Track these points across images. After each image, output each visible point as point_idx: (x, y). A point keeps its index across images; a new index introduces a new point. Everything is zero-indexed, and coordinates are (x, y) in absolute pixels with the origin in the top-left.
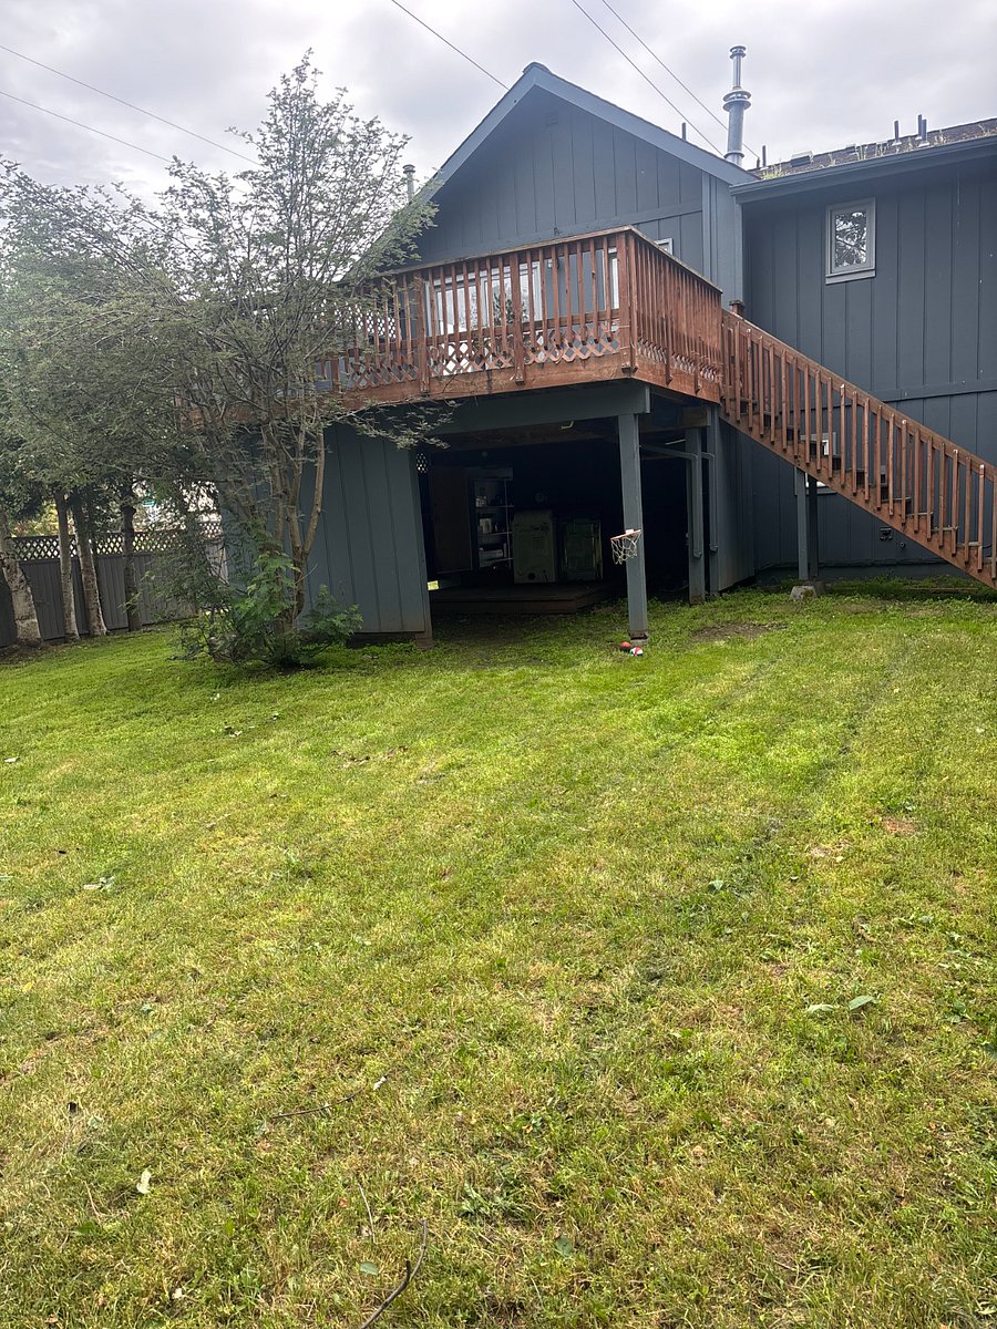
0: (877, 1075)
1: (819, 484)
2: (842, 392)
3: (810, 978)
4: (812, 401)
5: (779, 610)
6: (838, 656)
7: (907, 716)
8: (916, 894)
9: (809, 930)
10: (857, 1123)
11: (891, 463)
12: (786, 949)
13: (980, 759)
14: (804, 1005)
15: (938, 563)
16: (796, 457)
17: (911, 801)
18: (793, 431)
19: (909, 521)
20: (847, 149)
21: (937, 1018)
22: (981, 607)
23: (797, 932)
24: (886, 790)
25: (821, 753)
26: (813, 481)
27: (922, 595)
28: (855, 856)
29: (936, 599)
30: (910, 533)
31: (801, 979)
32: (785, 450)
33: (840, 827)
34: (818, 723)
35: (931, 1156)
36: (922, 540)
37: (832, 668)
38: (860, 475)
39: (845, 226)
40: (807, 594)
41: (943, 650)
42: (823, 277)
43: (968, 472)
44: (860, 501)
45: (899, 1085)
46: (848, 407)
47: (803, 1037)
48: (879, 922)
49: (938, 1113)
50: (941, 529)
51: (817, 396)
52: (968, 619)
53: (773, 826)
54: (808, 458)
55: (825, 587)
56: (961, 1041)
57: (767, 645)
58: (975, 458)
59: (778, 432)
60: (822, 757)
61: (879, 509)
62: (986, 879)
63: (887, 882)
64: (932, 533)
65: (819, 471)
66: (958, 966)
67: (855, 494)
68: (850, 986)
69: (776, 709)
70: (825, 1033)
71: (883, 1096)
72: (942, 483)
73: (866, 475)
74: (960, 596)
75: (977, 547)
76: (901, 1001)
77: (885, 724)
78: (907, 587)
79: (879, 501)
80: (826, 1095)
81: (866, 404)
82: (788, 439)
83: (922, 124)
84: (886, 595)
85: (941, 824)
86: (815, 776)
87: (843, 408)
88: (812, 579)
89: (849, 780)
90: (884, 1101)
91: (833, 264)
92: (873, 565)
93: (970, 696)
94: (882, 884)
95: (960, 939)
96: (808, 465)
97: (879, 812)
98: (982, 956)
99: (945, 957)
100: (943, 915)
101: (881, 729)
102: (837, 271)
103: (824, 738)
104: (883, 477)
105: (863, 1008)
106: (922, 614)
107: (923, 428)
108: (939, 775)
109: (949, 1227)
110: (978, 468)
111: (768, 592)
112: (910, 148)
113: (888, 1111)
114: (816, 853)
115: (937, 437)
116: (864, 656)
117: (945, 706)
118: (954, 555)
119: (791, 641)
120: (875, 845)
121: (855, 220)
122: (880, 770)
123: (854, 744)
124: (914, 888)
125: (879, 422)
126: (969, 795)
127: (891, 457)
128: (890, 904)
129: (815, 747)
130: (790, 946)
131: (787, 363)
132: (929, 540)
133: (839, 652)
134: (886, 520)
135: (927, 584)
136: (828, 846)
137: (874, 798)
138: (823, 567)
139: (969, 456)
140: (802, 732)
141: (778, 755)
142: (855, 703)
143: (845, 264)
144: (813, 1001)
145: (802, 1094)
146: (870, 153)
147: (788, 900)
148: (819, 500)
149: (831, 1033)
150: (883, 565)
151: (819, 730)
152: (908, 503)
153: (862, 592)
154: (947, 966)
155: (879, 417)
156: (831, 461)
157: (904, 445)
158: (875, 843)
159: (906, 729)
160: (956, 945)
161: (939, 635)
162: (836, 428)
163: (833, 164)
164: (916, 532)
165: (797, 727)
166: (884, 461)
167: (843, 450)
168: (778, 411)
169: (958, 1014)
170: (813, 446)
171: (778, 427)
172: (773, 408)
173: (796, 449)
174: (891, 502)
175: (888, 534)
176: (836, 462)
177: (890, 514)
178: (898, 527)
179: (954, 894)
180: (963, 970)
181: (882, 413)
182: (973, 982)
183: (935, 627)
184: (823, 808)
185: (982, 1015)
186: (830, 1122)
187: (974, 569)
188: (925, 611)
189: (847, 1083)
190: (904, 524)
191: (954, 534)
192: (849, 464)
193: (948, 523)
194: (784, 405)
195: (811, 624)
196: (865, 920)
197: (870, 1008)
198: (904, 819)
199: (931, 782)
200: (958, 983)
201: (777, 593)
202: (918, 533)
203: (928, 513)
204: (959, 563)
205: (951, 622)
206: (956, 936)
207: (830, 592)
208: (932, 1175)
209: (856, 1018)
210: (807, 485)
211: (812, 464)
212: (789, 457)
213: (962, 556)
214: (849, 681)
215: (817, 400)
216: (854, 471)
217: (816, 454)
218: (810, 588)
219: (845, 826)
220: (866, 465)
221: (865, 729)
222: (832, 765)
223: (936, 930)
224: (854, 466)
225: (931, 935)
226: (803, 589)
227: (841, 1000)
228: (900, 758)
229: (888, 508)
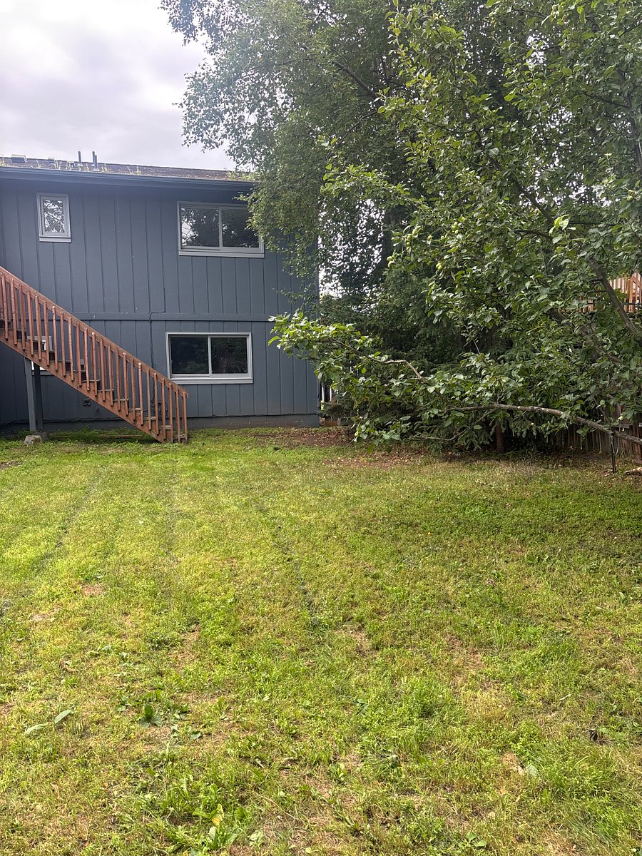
0: (72, 763)
1: (41, 369)
2: (53, 310)
3: (29, 709)
4: (34, 314)
5: (17, 452)
6: (56, 482)
7: (99, 517)
8: (102, 632)
9: (30, 675)
10: (58, 801)
11: (86, 358)
12: (12, 692)
13: (141, 540)
14: (24, 729)
15: (119, 420)
16: (24, 350)
17: (100, 572)
18: (21, 333)
19: (100, 394)
20: (49, 160)
21: (111, 712)
22: (144, 447)
23: (21, 678)
24: (85, 569)
25: (43, 548)
26: (37, 367)
27: (110, 440)
28: (64, 616)
29: (118, 443)
30: (100, 402)
31: (22, 711)
32: (16, 345)
33: (53, 597)
34: (41, 528)
35: (104, 806)
36: (108, 406)
37: (52, 490)
38: (68, 365)
39: (53, 207)
40: (36, 441)
41: (122, 474)
42: (38, 237)
43: (132, 367)
44: (68, 381)
45: (85, 765)
46: (58, 321)
47: (21, 753)
48: (76, 658)
49: (109, 775)
50: (119, 400)
51: (37, 311)
52: (136, 454)
53: (6, 605)
54: (32, 352)
55: (48, 435)
56: (126, 722)
57: (8, 477)
58: (135, 358)
59: (11, 332)
60: (43, 551)
61: (81, 387)
62: (143, 614)
63: (84, 629)
64: (114, 402)
65: (40, 360)
66: (125, 674)
67: (65, 377)
68: (55, 707)
69: (12, 521)
70: (37, 745)
71: (76, 775)
72: (118, 372)
73: (72, 365)
74: (132, 440)
75: (140, 411)
76: (89, 707)
77: (85, 524)
78: (101, 435)
79: (80, 382)
80: (37, 789)
81: (69, 321)
82: (18, 338)
83: (95, 157)
84: (88, 440)
85: (118, 584)
86: (38, 566)
87: (54, 321)
88: (39, 430)
89: (61, 564)
90: (75, 779)
91: (44, 230)
92: (80, 421)
93: (136, 502)
94: (81, 630)
95: (127, 656)
96: (32, 356)
97: (80, 583)
98: (139, 662)
99: (118, 670)
100: (117, 643)
101: (83, 528)
102: (46, 234)
103: (46, 538)
104: (82, 367)
105: (65, 719)
106: (110, 452)
107: (105, 338)
108: (118, 553)
109: (115, 849)
110: (138, 365)
111: (9, 440)
112: (87, 170)
113: (78, 785)
114: (37, 618)
115: (113, 344)
116: (73, 480)
117: (122, 509)
118: (127, 416)
119: (24, 473)
120: (76, 606)
121: (58, 204)
122: (82, 554)
123: (65, 540)
124: (100, 629)
125: (78, 332)
126: (134, 563)
127: (86, 354)
128: (85, 643)
129: (39, 544)
130: (15, 689)
131: (14, 288)
132: (112, 406)
133: (57, 479)
134: (86, 394)
135: (113, 433)
136: (46, 612)
137: (77, 573)
138: (45, 422)
139: (132, 357)
140: (30, 535)
141: (13, 554)
142: (66, 512)
143: (55, 231)
144: (30, 725)
145: (20, 794)
146: (63, 167)
147: (15, 656)
148: (42, 379)
149: (42, 744)
150: (85, 422)
151: (42, 532)
152: (99, 384)
153: (72, 439)
154: (119, 675)
155: (78, 329)
156: (48, 354)
157: (94, 348)
158: (77, 604)
159: (98, 526)
160: (124, 659)
161: (120, 465)
162: (51, 333)
163: (39, 167)
164: (104, 401)
165: (27, 532)
166: (82, 357)
167: (56, 348)
168: (10, 320)
169: (124, 705)
170: (35, 344)
171: (10, 329)
172: (6, 315)
173: (24, 345)
174: (88, 382)
175: (87, 402)
176: (52, 355)
177: (88, 391)
178: (93, 398)
179: (125, 628)
180: (128, 675)
181: (79, 327)
182: (134, 681)
183: (117, 460)
184: (43, 585)
185: (137, 701)
186: (39, 807)
187: (139, 423)
188: (112, 450)
189: (52, 776)
190: (96, 396)
191: (126, 403)
192: (60, 356)
193: (123, 396)
194: (14, 315)
195: (39, 461)
196: (69, 658)
197: (70, 718)
198: (96, 585)
199: (113, 558)
200: (125, 684)
201: (15, 440)
202: (105, 401)
203: (111, 390)
204: (130, 421)
205: (127, 456)
206: (125, 654)
207: (52, 439)
208: (105, 818)
209: (60, 727)
210: (33, 369)
211: (35, 355)
212: (19, 349)
213: (132, 417)
214: (63, 498)
215: (37, 314)
216: (64, 362)
217: (37, 349)
218: (38, 437)
219: (57, 596)
220: (71, 358)
221: (72, 529)
222: (51, 556)
223: (113, 654)
224: (63, 359)
225: (110, 657)
226: (33, 437)
227: (50, 719)
228: (94, 545)
229: (86, 386)
